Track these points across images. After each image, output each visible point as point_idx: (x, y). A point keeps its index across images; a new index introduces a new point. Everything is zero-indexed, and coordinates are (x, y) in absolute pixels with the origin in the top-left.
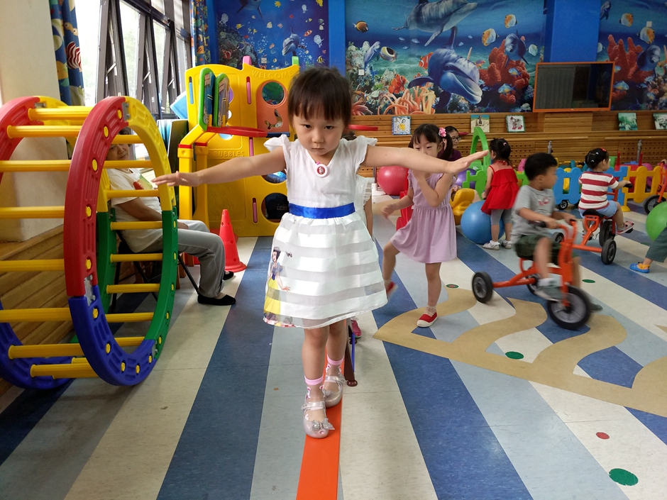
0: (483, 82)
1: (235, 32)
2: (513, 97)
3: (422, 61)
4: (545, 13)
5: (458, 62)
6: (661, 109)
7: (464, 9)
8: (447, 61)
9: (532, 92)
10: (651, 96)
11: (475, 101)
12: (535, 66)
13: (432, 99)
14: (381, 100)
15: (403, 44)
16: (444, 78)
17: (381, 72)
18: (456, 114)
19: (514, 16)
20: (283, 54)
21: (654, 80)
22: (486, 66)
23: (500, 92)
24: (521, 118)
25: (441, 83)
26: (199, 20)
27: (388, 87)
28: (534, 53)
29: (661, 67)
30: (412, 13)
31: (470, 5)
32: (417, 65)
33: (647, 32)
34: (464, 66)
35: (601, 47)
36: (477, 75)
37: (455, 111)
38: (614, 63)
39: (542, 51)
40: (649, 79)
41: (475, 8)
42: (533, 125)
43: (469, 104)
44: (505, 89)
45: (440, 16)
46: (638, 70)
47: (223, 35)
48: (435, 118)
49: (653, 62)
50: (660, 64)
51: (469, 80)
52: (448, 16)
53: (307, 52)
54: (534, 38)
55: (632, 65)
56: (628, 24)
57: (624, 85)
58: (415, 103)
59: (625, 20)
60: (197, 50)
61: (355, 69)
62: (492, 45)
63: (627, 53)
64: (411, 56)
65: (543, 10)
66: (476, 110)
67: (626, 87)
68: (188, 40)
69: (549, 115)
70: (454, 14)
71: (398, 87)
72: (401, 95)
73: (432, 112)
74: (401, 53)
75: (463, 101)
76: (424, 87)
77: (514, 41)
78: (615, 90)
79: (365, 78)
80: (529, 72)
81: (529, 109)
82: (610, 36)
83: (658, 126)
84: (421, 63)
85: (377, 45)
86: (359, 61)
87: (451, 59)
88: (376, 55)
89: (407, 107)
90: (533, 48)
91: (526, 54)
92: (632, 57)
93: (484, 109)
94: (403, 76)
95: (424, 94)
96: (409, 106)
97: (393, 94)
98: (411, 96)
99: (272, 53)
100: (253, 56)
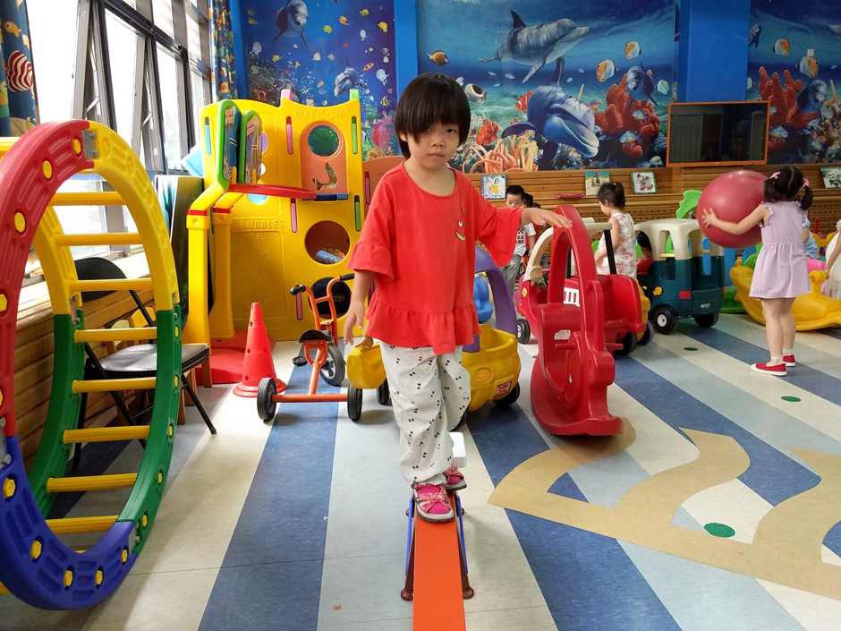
0: (599, 129)
1: (271, 65)
2: (639, 148)
3: (520, 102)
4: (677, 39)
5: (567, 103)
6: (829, 162)
7: (572, 35)
8: (552, 102)
9: (664, 141)
10: (817, 145)
11: (590, 153)
12: (666, 108)
13: (534, 151)
14: (467, 154)
15: (494, 80)
16: (548, 124)
18: (566, 171)
19: (637, 44)
20: (336, 94)
21: (820, 124)
22: (603, 108)
23: (622, 141)
24: (651, 175)
25: (545, 130)
26: (222, 49)
27: (475, 136)
28: (664, 91)
29: (828, 107)
30: (506, 41)
31: (580, 31)
32: (512, 108)
33: (808, 63)
34: (574, 108)
35: (750, 82)
36: (592, 121)
38: (769, 102)
39: (675, 89)
40: (814, 123)
41: (586, 34)
42: (667, 184)
43: (583, 158)
44: (628, 137)
45: (541, 43)
46: (798, 111)
47: (255, 70)
48: (538, 177)
49: (817, 101)
50: (826, 103)
51: (581, 127)
52: (552, 43)
53: (368, 91)
54: (664, 71)
55: (790, 106)
56: (784, 52)
57: (781, 131)
58: (512, 158)
59: (780, 49)
60: (219, 87)
62: (610, 81)
63: (785, 90)
64: (505, 95)
65: (674, 36)
67: (785, 134)
68: (207, 75)
69: (688, 171)
70: (559, 41)
71: (488, 137)
72: (492, 148)
73: (533, 170)
75: (574, 154)
76: (523, 136)
77: (638, 76)
78: (770, 137)
80: (658, 115)
81: (661, 163)
82: (762, 68)
83: (828, 184)
84: (517, 104)
85: (459, 81)
87: (557, 99)
89: (501, 163)
90: (662, 84)
91: (654, 92)
92: (790, 95)
94: (495, 123)
95: (522, 146)
96: (504, 162)
97: (483, 145)
98: (506, 148)
99: (321, 93)
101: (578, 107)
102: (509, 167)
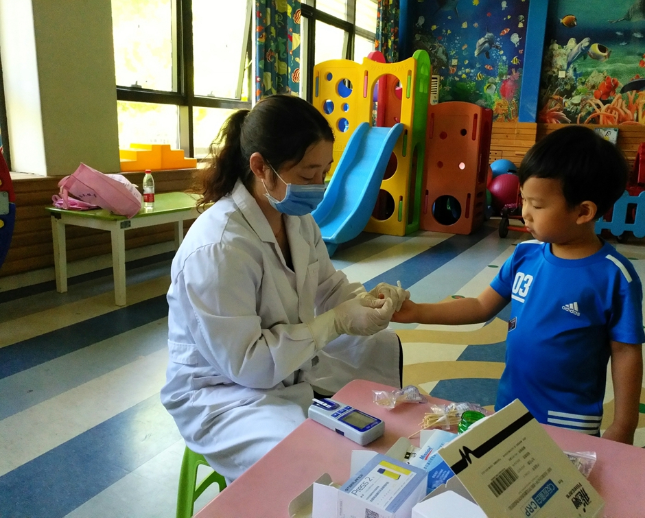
1: (430, 33)
3: (644, 60)
14: (583, 107)
15: (620, 40)
17: (588, 74)
20: (476, 55)
27: (594, 91)
32: (637, 65)
53: (502, 52)
61: (556, 70)
64: (630, 53)
71: (607, 92)
72: (609, 102)
74: (616, 50)
79: (565, 81)
84: (642, 63)
85: (585, 42)
86: (560, 61)
88: (584, 53)
89: (617, 116)
94: (616, 79)
95: (641, 101)
96: (619, 115)
97: (600, 99)
98: (624, 103)
99: (464, 54)
100: (444, 57)
102: (624, 120)
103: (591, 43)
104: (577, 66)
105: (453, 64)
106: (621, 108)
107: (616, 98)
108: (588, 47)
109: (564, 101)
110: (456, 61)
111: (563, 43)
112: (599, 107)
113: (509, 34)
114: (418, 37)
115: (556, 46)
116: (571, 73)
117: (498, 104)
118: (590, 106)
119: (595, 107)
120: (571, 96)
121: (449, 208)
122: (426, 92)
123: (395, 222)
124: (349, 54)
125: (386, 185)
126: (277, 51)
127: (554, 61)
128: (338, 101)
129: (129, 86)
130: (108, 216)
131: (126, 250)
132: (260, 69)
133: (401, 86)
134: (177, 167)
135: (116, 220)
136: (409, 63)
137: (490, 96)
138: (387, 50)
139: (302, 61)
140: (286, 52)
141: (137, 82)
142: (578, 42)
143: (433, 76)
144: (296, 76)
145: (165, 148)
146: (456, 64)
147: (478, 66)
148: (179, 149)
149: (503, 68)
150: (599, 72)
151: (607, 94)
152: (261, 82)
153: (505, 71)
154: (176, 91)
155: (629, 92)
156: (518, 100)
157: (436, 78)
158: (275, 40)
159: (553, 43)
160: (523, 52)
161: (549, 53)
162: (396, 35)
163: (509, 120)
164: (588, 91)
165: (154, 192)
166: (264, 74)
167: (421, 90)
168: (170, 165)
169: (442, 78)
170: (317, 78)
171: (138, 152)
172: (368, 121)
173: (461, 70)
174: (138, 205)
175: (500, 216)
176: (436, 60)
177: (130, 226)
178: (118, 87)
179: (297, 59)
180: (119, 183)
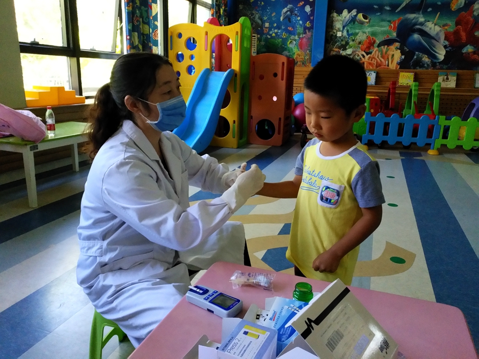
0: (447, 43)
1: (249, 4)
2: (476, 56)
3: (392, 25)
5: (425, 25)
8: (416, 24)
11: (438, 59)
13: (398, 56)
16: (411, 39)
17: (357, 34)
20: (281, 20)
25: (407, 43)
34: (431, 29)
36: (442, 37)
37: (418, 68)
51: (434, 41)
53: (299, 18)
61: (335, 31)
64: (383, 20)
66: (438, 67)
71: (369, 46)
72: (370, 53)
73: (396, 68)
74: (374, 18)
75: (426, 59)
76: (392, 47)
84: (390, 27)
85: (354, 12)
86: (338, 25)
87: (418, 23)
88: (353, 20)
89: (375, 63)
93: (445, 67)
94: (374, 38)
95: (391, 53)
96: (377, 62)
97: (364, 51)
98: (379, 54)
99: (273, 19)
100: (260, 22)
101: (433, 28)
102: (380, 66)
103: (358, 13)
104: (349, 29)
105: (266, 26)
106: (378, 57)
107: (375, 50)
108: (356, 16)
109: (341, 52)
110: (268, 24)
111: (340, 12)
112: (364, 57)
113: (304, 6)
114: (241, 7)
115: (335, 15)
116: (345, 33)
117: (298, 54)
118: (358, 56)
119: (362, 57)
120: (346, 49)
121: (267, 128)
122: (249, 47)
123: (231, 138)
124: (193, 19)
125: (224, 112)
126: (141, 16)
127: (334, 25)
128: (187, 53)
129: (29, 42)
130: (20, 141)
131: (35, 165)
132: (129, 30)
133: (231, 42)
134: (70, 103)
135: (26, 145)
136: (236, 26)
137: (292, 49)
138: (219, 16)
139: (159, 23)
140: (148, 17)
141: (35, 39)
142: (349, 12)
143: (253, 35)
144: (156, 35)
145: (61, 89)
146: (268, 26)
147: (283, 28)
148: (71, 90)
149: (300, 30)
150: (364, 33)
151: (369, 48)
152: (130, 39)
153: (302, 32)
154: (66, 46)
155: (382, 47)
156: (311, 51)
157: (255, 36)
158: (140, 9)
159: (333, 13)
160: (313, 18)
161: (331, 19)
162: (226, 5)
163: (305, 66)
164: (356, 45)
165: (54, 123)
166: (133, 33)
167: (245, 45)
168: (65, 102)
169: (259, 36)
170: (171, 37)
171: (39, 92)
172: (209, 67)
173: (271, 30)
174: (43, 133)
175: (301, 132)
176: (254, 23)
177: (37, 149)
178: (20, 43)
179: (156, 23)
180: (27, 117)
